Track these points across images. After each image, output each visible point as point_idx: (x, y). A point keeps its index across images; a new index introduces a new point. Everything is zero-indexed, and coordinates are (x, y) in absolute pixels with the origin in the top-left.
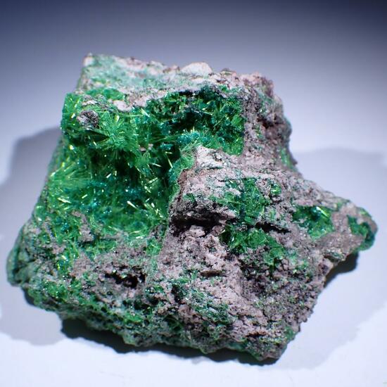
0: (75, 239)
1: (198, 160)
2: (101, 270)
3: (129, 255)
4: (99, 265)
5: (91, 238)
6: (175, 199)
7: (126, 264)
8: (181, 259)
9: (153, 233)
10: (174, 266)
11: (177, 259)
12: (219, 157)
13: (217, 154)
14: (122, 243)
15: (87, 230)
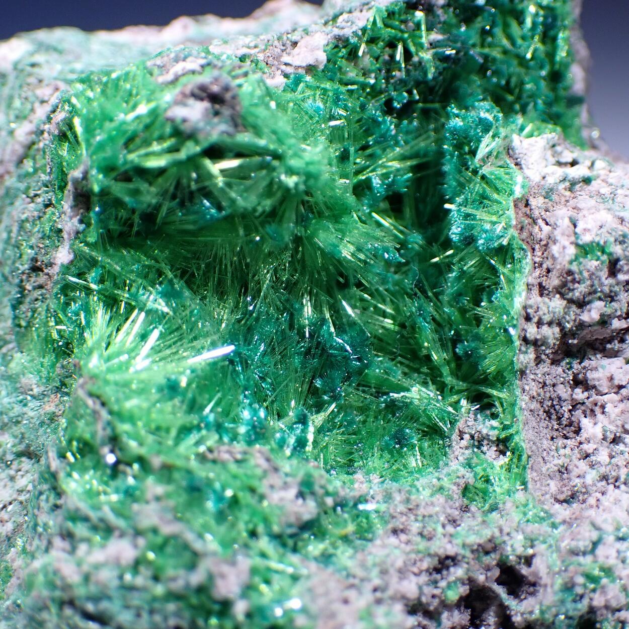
0: (261, 529)
1: (528, 172)
2: (390, 592)
3: (442, 518)
4: (377, 582)
5: (308, 509)
6: (529, 287)
7: (451, 550)
8: (603, 470)
9: (464, 443)
10: (599, 495)
11: (591, 476)
12: (568, 157)
13: (559, 148)
14: (398, 498)
15: (286, 486)
